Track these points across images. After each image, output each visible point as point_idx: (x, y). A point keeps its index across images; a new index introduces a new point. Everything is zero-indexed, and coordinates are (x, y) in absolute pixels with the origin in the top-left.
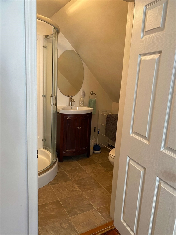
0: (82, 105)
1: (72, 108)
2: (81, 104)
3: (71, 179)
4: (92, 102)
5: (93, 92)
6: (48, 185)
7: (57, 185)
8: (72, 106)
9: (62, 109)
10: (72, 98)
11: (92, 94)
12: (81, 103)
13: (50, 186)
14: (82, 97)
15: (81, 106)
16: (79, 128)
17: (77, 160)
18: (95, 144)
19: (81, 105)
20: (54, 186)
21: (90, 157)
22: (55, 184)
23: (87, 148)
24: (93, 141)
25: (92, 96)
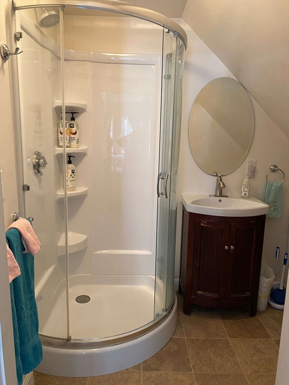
0: (245, 195)
1: (220, 201)
2: (243, 193)
3: (194, 367)
4: (273, 188)
5: (275, 166)
6: (137, 367)
7: (154, 374)
8: (221, 195)
9: (192, 203)
10: (221, 180)
11: (274, 171)
12: (242, 190)
13: (140, 374)
14: (247, 177)
15: (242, 197)
16: (230, 248)
17: (223, 318)
18: (276, 287)
19: (243, 195)
20: (148, 374)
21: (258, 317)
22: (153, 369)
23: (248, 294)
24: (267, 280)
25: (273, 177)
